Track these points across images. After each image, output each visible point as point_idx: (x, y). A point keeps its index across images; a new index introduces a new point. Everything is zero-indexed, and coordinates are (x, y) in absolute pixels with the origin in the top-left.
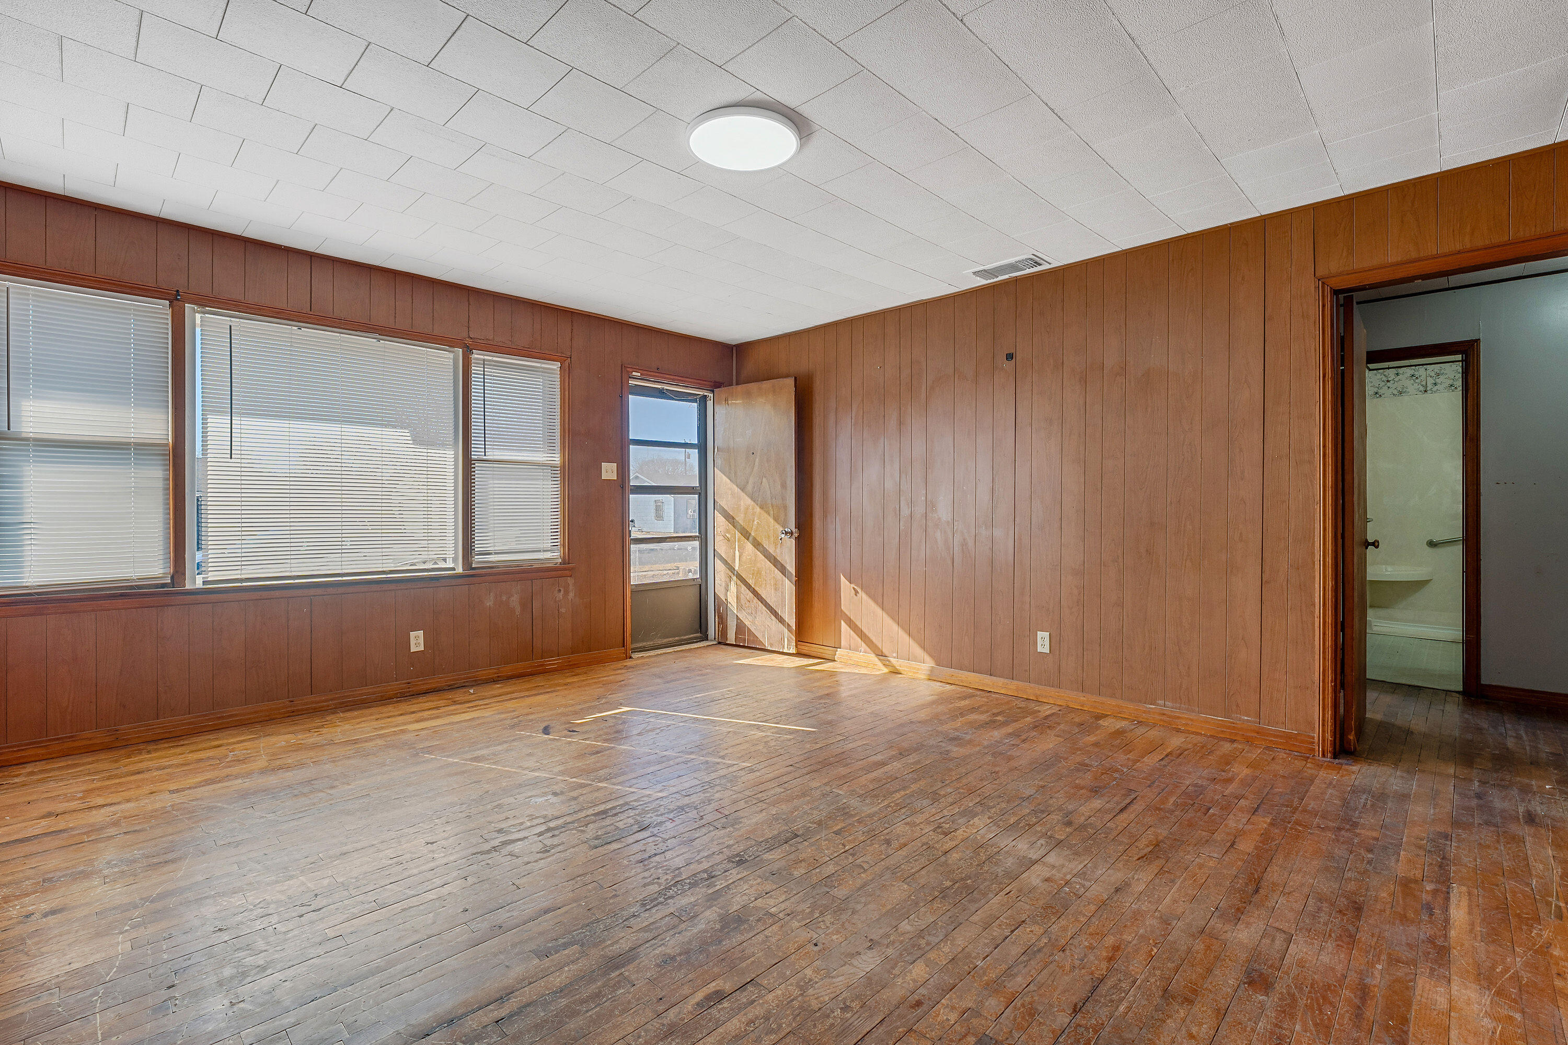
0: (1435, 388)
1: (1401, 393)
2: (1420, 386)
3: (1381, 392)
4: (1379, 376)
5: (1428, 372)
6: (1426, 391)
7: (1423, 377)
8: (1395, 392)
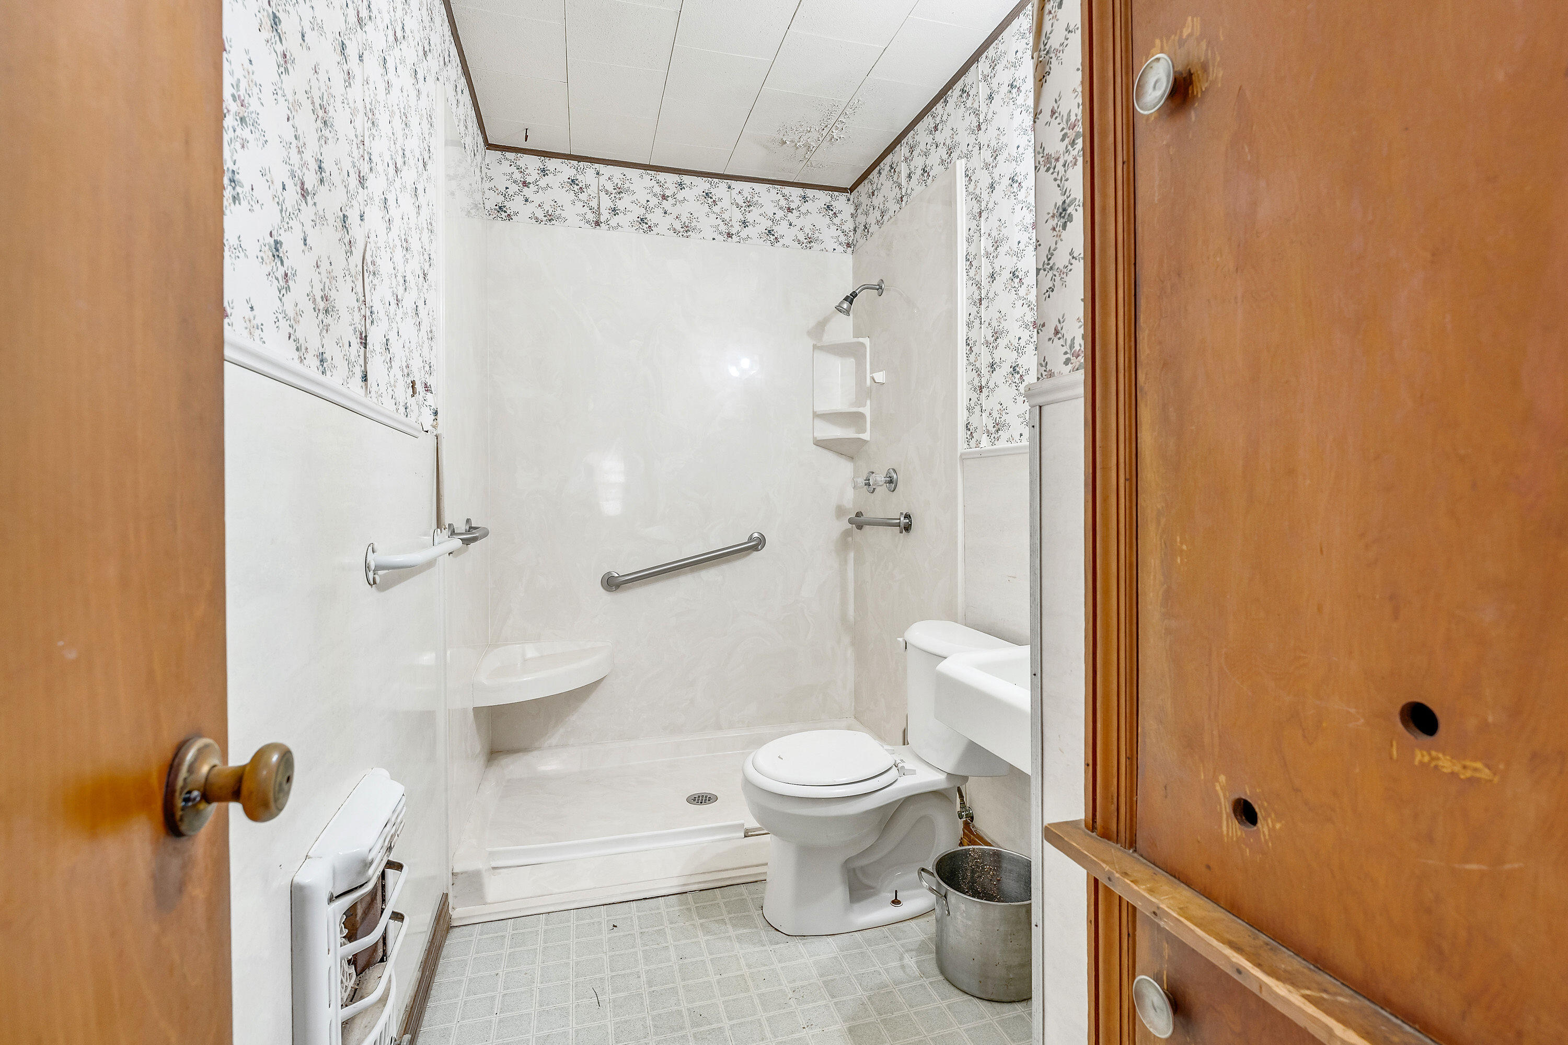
0: (614, 221)
1: (550, 218)
2: (586, 209)
3: (512, 206)
4: (506, 167)
5: (603, 179)
6: (598, 223)
7: (593, 190)
8: (540, 214)
